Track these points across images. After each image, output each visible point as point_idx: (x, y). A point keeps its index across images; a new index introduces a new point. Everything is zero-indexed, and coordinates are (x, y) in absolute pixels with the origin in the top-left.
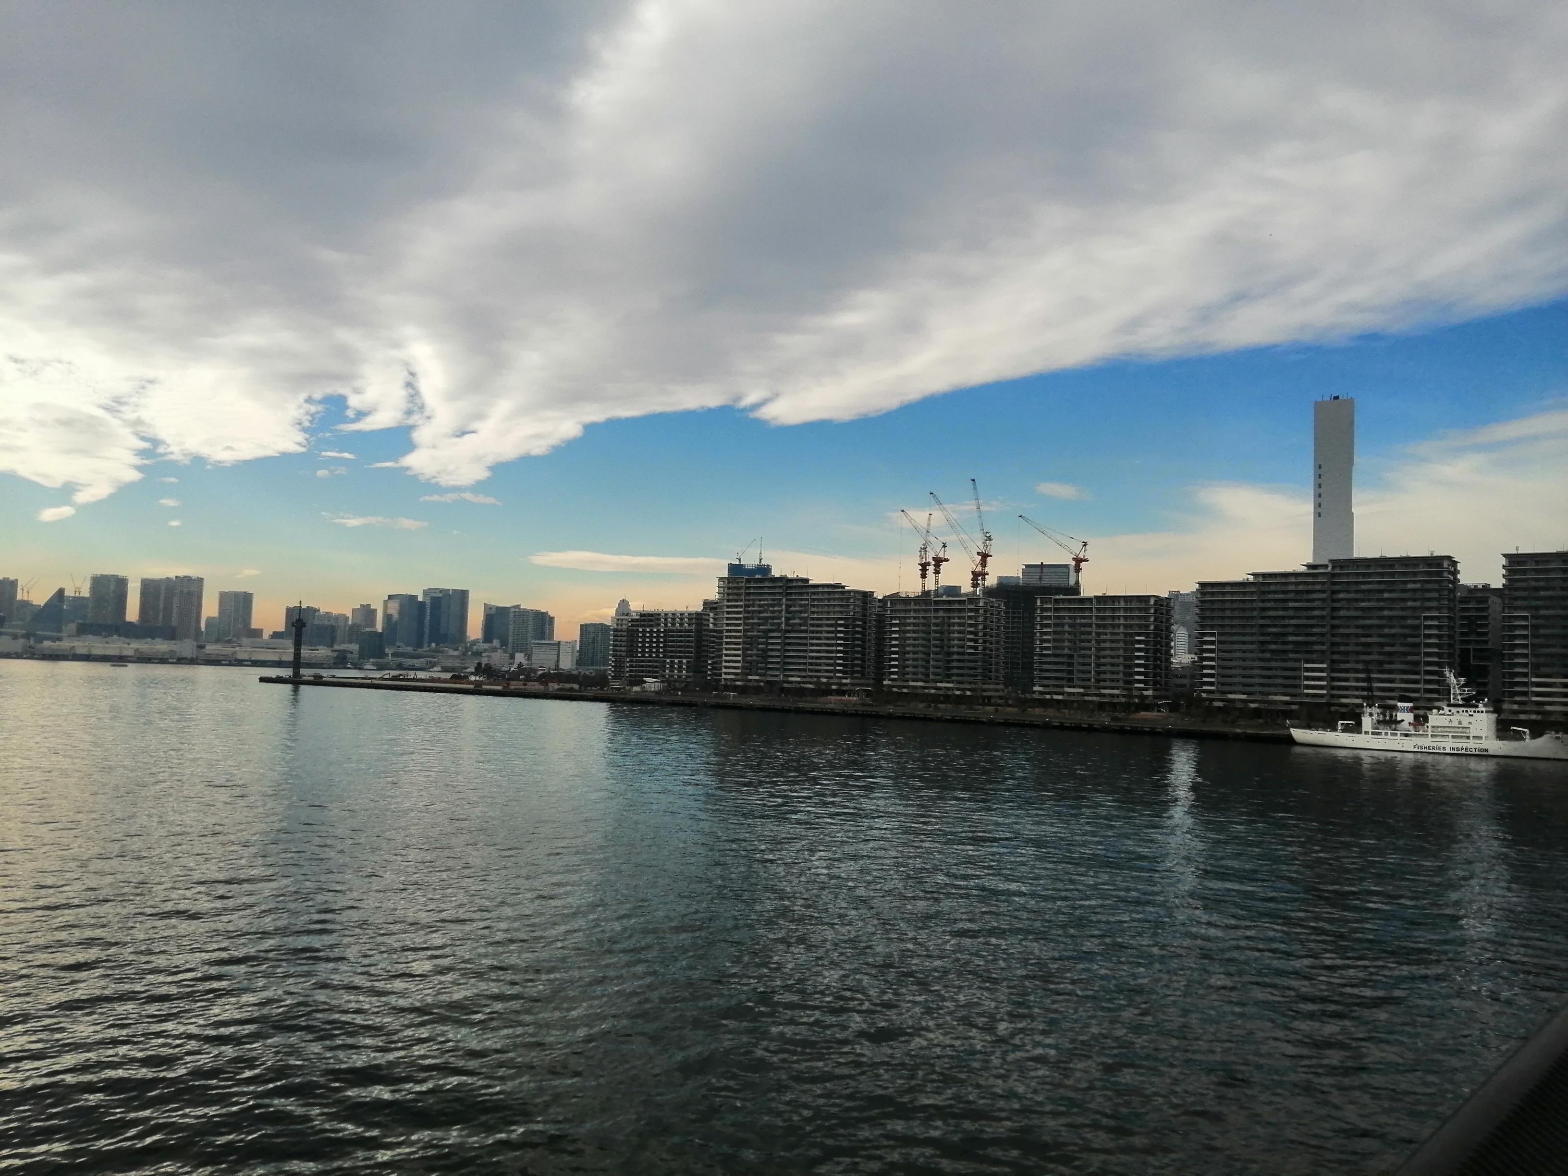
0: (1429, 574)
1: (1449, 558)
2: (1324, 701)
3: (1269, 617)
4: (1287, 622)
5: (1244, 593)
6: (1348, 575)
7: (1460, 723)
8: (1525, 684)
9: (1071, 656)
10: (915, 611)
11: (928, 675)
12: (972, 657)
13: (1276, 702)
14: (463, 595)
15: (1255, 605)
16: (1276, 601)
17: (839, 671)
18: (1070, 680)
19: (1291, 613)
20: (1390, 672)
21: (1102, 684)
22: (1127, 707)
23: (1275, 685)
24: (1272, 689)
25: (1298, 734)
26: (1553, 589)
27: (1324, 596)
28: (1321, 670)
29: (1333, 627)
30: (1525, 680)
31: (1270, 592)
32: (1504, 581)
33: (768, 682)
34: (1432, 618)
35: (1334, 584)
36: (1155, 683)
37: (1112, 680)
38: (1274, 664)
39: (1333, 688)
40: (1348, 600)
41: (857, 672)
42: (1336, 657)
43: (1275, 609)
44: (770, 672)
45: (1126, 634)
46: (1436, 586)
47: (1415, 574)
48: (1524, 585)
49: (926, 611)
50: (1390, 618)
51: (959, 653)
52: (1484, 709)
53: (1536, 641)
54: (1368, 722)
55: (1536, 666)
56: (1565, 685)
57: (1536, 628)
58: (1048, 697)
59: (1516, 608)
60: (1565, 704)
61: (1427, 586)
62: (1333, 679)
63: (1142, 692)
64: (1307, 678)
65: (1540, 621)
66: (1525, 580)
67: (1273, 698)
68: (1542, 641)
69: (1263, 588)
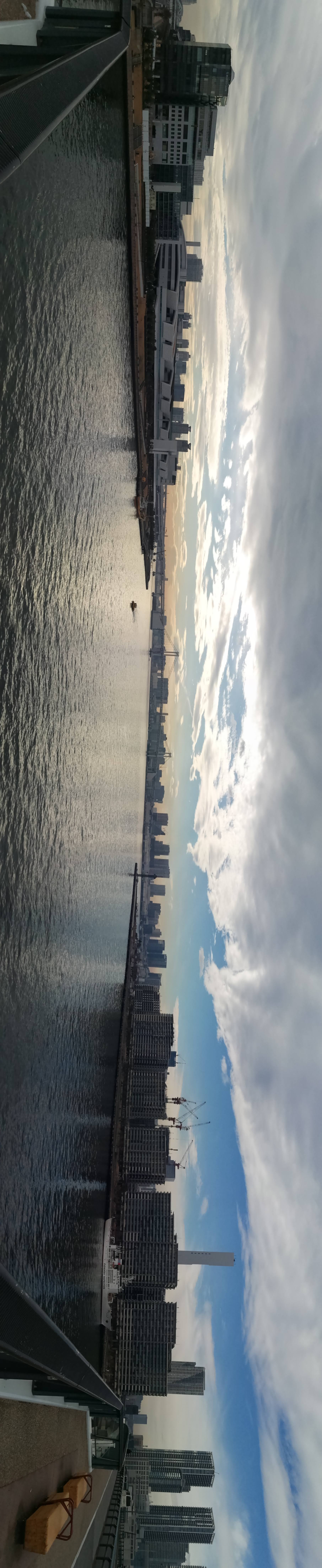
0: (170, 1280)
1: (176, 1285)
2: (123, 1240)
3: (156, 1220)
4: (154, 1226)
5: (166, 1211)
6: (172, 1250)
8: (130, 1307)
9: (141, 1142)
10: (160, 1082)
11: (134, 1086)
12: (141, 1103)
13: (123, 1222)
15: (161, 1215)
16: (163, 1223)
18: (132, 1142)
19: (158, 1228)
20: (134, 1264)
21: (130, 1154)
22: (121, 1163)
23: (129, 1222)
24: (128, 1221)
25: (109, 1222)
26: (163, 1317)
28: (135, 1239)
29: (152, 1244)
31: (166, 1221)
32: (167, 1303)
33: (132, 1029)
34: (154, 1279)
35: (169, 1245)
36: (131, 1175)
37: (132, 1158)
38: (138, 1221)
39: (128, 1243)
40: (162, 1250)
42: (140, 1245)
43: (159, 1223)
45: (150, 1164)
46: (166, 1280)
47: (171, 1274)
48: (165, 1309)
50: (155, 1265)
51: (143, 1098)
53: (145, 1311)
54: (114, 1247)
55: (136, 1311)
56: (129, 1319)
57: (150, 1311)
58: (125, 1132)
59: (157, 1306)
60: (123, 1319)
61: (166, 1278)
62: (132, 1244)
63: (127, 1171)
64: (132, 1234)
65: (152, 1313)
66: (167, 1309)
67: (125, 1220)
68: (145, 1313)
69: (168, 1218)
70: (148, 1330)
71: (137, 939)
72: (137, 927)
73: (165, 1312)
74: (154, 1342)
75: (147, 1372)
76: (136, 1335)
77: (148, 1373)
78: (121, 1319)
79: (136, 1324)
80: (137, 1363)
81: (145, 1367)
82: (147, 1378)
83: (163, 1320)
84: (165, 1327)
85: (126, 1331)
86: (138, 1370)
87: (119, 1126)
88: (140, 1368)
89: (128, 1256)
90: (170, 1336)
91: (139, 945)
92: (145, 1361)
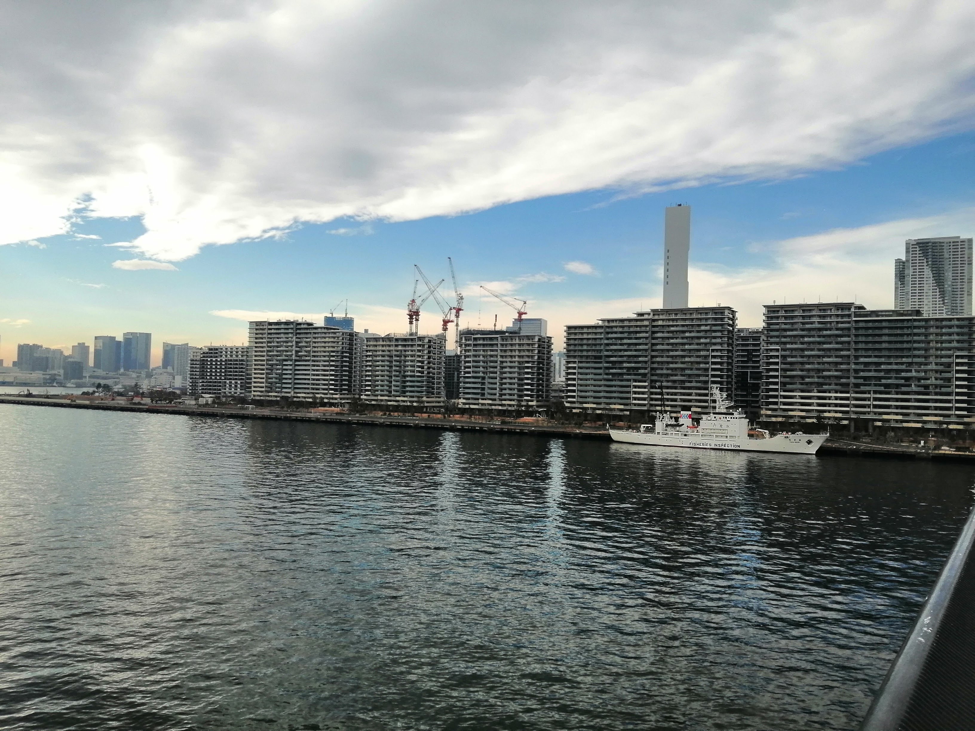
0: (715, 319)
1: (729, 308)
2: (645, 408)
3: (611, 350)
4: (622, 353)
5: (596, 333)
6: (663, 320)
7: (721, 426)
8: (776, 397)
9: (483, 378)
10: (383, 346)
11: (390, 392)
12: (419, 379)
13: (614, 409)
14: (147, 337)
15: (602, 342)
16: (616, 338)
17: (332, 389)
18: (483, 394)
19: (625, 347)
20: (690, 388)
21: (504, 397)
22: (519, 414)
23: (615, 398)
24: (613, 401)
26: (796, 330)
27: (647, 335)
28: (645, 387)
29: (653, 357)
30: (776, 393)
31: (612, 333)
32: (764, 324)
33: (282, 397)
34: (717, 350)
35: (654, 326)
36: (538, 396)
37: (510, 395)
38: (614, 383)
39: (652, 399)
40: (663, 338)
41: (345, 390)
42: (655, 378)
43: (616, 344)
44: (284, 390)
45: (519, 362)
46: (719, 328)
47: (707, 319)
48: (777, 327)
49: (389, 346)
50: (690, 350)
51: (411, 376)
52: (738, 416)
53: (784, 366)
54: (659, 425)
55: (784, 384)
56: (802, 397)
57: (784, 357)
58: (467, 406)
59: (771, 343)
60: (802, 411)
61: (714, 328)
62: (652, 393)
63: (530, 403)
64: (635, 393)
65: (787, 353)
66: (777, 324)
67: (612, 406)
68: (788, 366)
69: (608, 330)
70: (825, 360)
71: (94, 392)
72: (70, 392)
73: (783, 326)
74: (853, 346)
75: (922, 360)
76: (836, 384)
77: (926, 357)
78: (803, 414)
79: (811, 383)
80: (902, 382)
81: (910, 364)
82: (938, 360)
83: (802, 330)
84: (817, 326)
85: (829, 405)
86: (919, 379)
87: (457, 417)
88: (914, 374)
89: (675, 400)
90: (837, 316)
91: (107, 388)
92: (897, 364)
